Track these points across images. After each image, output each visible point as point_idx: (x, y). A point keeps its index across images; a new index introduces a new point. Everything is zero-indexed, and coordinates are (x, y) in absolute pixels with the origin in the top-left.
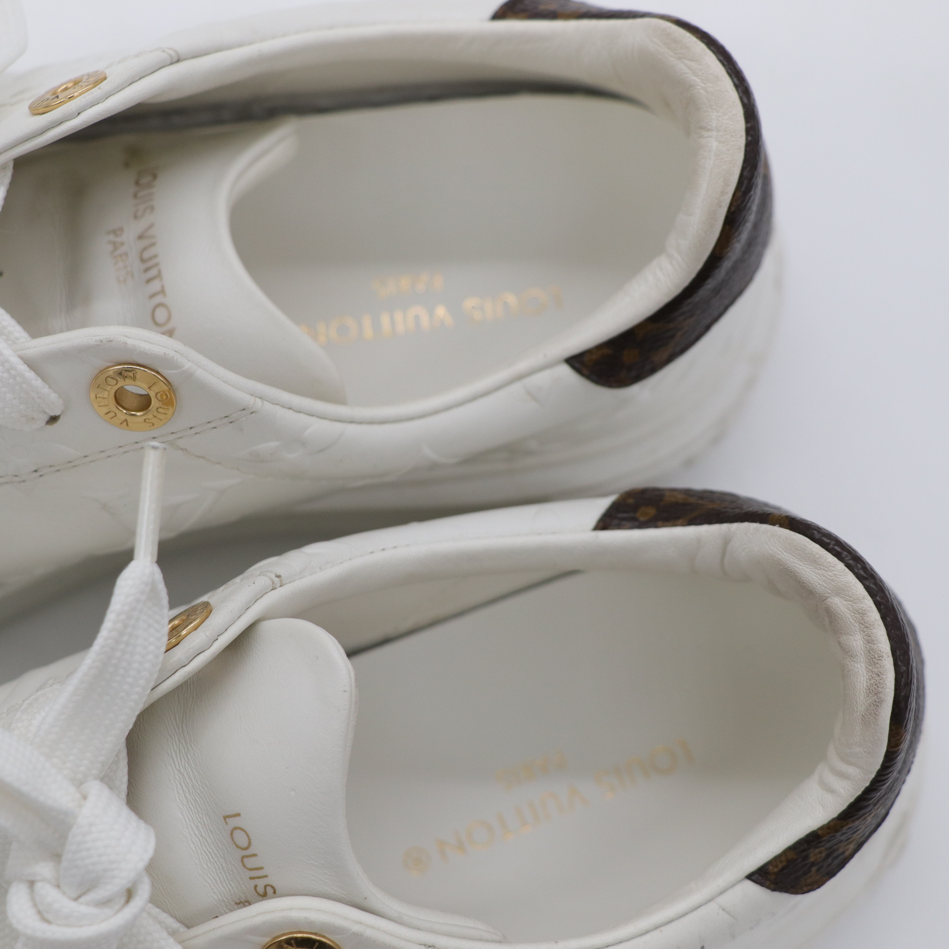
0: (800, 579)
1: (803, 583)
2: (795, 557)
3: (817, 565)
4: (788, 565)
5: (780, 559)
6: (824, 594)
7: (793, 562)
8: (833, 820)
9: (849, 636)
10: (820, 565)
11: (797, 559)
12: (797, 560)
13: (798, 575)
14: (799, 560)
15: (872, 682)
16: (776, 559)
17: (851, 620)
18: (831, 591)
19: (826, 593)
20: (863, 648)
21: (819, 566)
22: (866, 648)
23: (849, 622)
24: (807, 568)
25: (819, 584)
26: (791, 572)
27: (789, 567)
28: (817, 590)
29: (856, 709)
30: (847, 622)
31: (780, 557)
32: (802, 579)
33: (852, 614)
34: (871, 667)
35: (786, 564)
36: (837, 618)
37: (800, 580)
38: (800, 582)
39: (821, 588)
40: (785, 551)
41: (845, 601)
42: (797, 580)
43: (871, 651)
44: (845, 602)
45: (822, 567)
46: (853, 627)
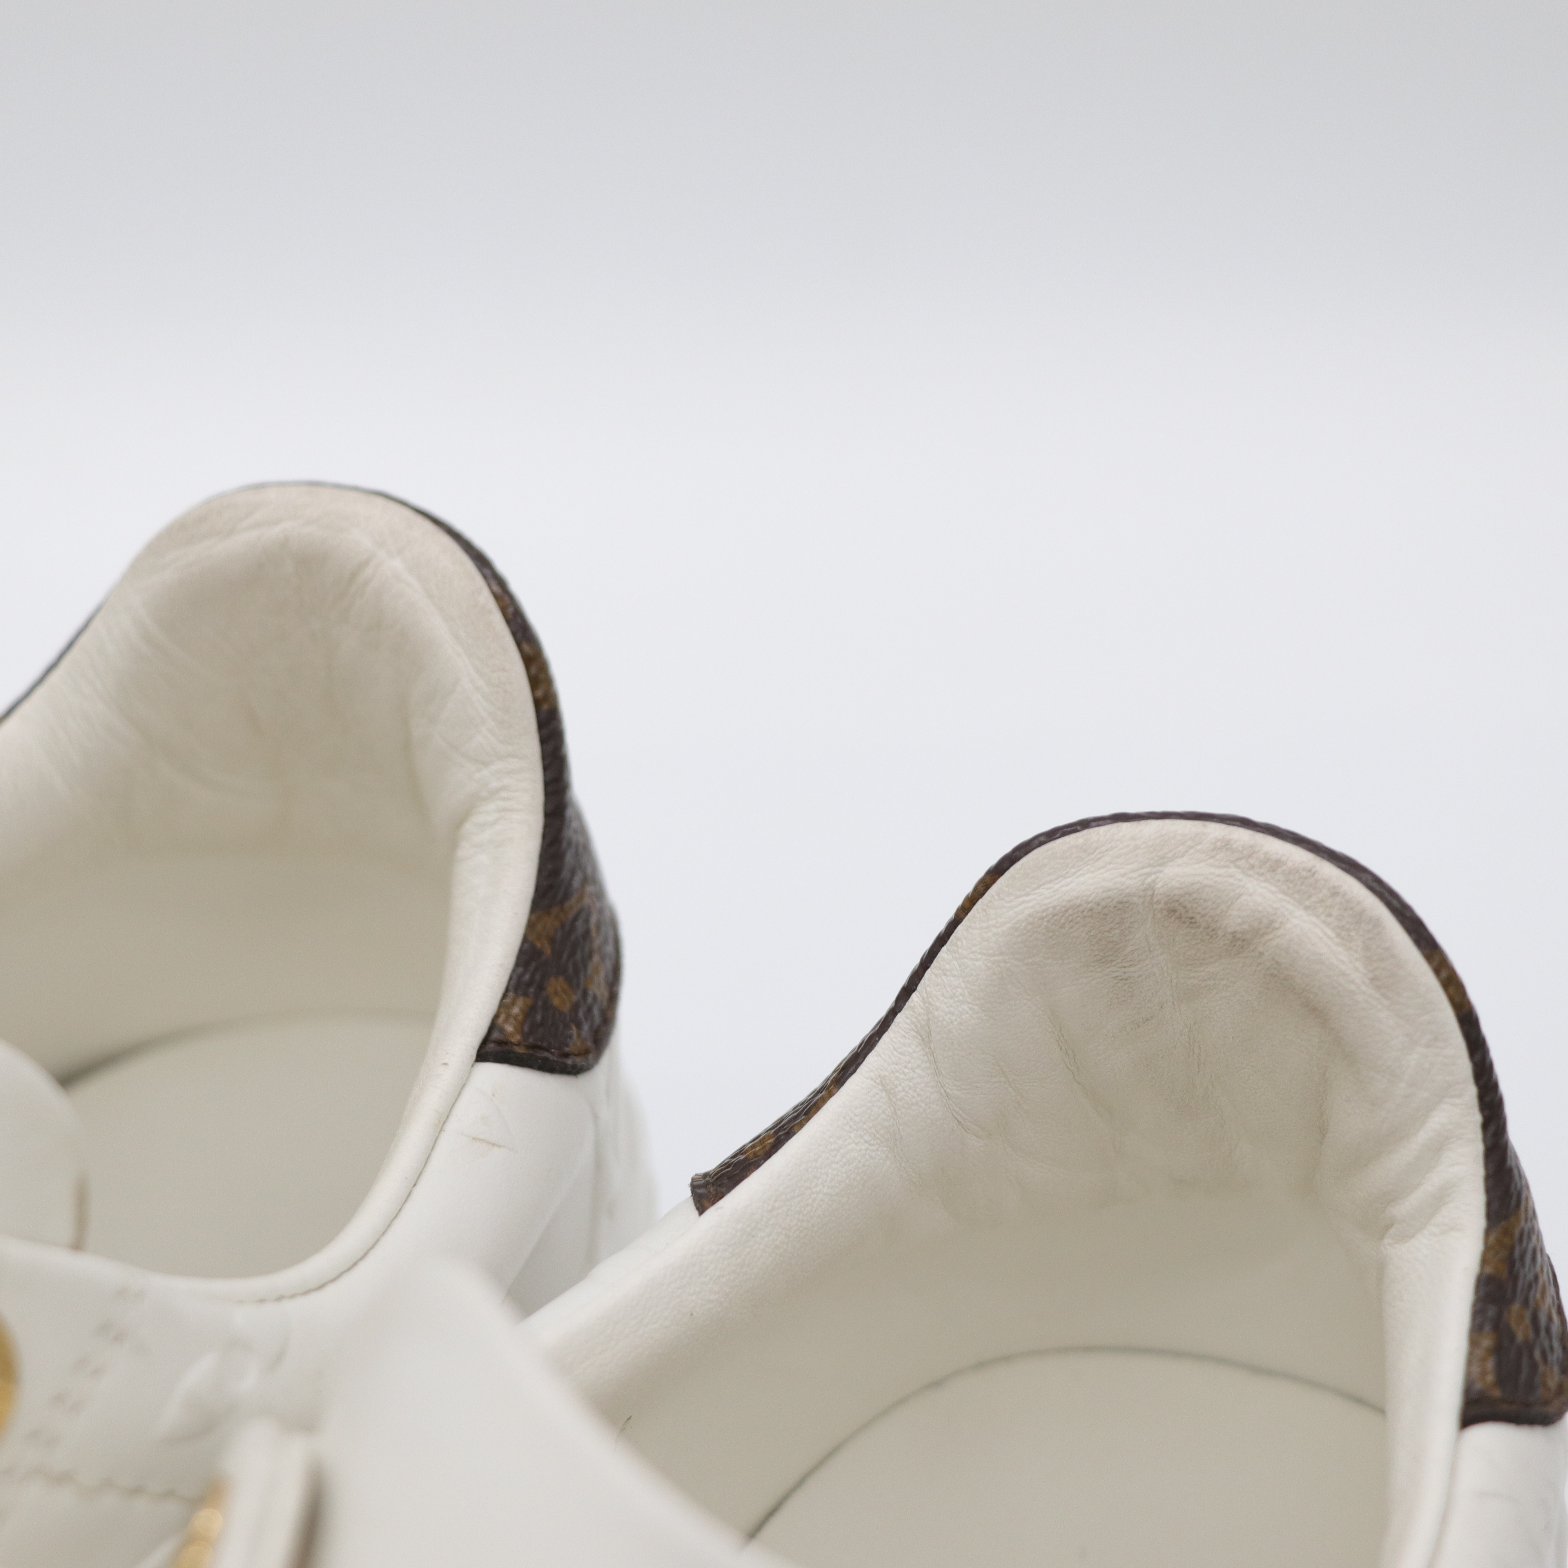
0: (1089, 903)
1: (1098, 905)
2: (1050, 882)
3: (1093, 853)
4: (1050, 905)
5: (1030, 916)
6: (1143, 884)
7: (1054, 891)
8: (1488, 1232)
9: (1239, 901)
10: (1097, 848)
11: (1056, 882)
12: (1057, 884)
13: (1079, 901)
14: (1061, 879)
15: (1335, 912)
16: (1024, 924)
17: (1218, 872)
18: (1149, 866)
19: (1145, 879)
20: (1274, 889)
21: (1098, 851)
22: (1279, 881)
23: (1218, 879)
24: (1083, 875)
25: (1123, 876)
26: (1067, 910)
27: (1054, 907)
28: (1128, 891)
29: (1352, 987)
30: (1216, 882)
31: (1027, 912)
32: (1091, 898)
33: (1211, 861)
34: (1314, 899)
35: (1047, 909)
36: (1195, 896)
37: (1090, 906)
38: (1091, 910)
39: (1131, 878)
40: (1028, 894)
41: (1183, 856)
42: (1085, 913)
43: (1291, 878)
44: (1185, 859)
45: (1104, 849)
46: (1231, 880)
